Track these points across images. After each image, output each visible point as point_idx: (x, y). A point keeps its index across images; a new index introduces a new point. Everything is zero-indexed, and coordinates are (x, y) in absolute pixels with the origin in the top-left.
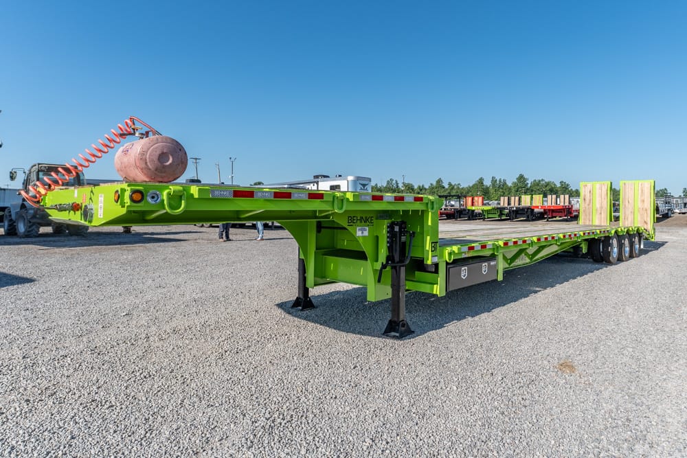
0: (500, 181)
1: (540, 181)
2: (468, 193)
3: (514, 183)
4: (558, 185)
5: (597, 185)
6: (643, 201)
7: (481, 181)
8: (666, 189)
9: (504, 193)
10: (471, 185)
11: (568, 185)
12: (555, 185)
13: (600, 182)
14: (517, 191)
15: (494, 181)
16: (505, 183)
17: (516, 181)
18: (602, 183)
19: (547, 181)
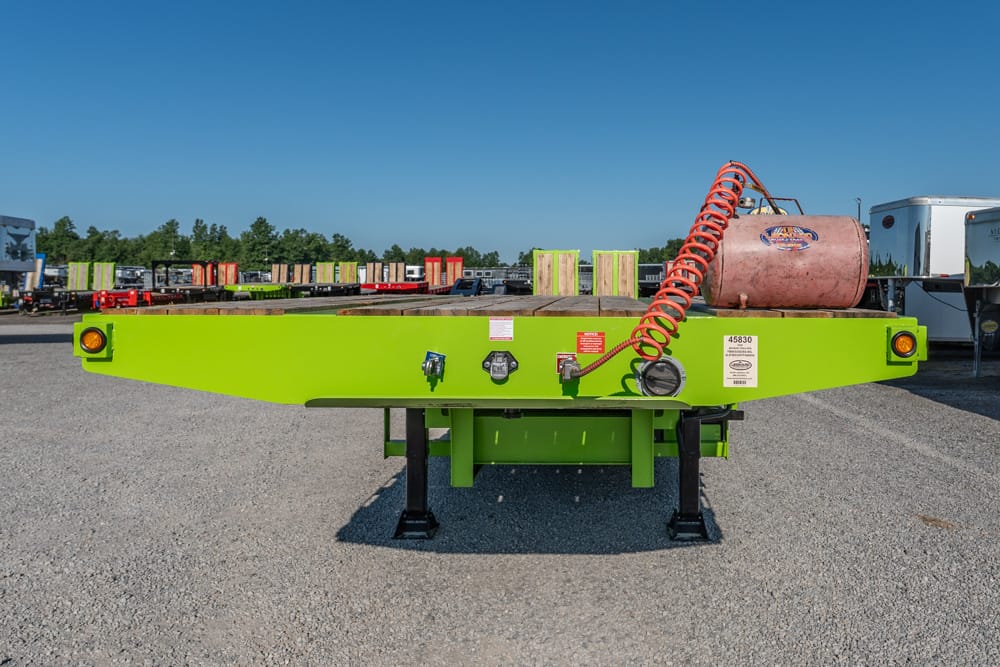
0: (213, 229)
1: (297, 232)
2: (138, 250)
3: (245, 235)
4: (331, 241)
5: (559, 255)
6: (625, 282)
7: (172, 227)
8: (496, 253)
9: (224, 254)
10: (146, 234)
11: (347, 242)
12: (325, 240)
13: (564, 252)
14: (253, 250)
15: (199, 227)
16: (223, 233)
17: (249, 229)
18: (568, 252)
19: (310, 231)
